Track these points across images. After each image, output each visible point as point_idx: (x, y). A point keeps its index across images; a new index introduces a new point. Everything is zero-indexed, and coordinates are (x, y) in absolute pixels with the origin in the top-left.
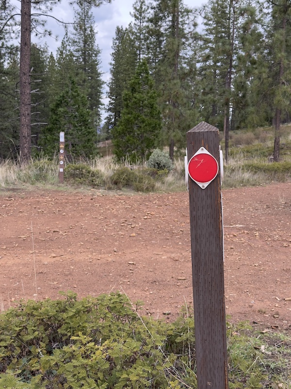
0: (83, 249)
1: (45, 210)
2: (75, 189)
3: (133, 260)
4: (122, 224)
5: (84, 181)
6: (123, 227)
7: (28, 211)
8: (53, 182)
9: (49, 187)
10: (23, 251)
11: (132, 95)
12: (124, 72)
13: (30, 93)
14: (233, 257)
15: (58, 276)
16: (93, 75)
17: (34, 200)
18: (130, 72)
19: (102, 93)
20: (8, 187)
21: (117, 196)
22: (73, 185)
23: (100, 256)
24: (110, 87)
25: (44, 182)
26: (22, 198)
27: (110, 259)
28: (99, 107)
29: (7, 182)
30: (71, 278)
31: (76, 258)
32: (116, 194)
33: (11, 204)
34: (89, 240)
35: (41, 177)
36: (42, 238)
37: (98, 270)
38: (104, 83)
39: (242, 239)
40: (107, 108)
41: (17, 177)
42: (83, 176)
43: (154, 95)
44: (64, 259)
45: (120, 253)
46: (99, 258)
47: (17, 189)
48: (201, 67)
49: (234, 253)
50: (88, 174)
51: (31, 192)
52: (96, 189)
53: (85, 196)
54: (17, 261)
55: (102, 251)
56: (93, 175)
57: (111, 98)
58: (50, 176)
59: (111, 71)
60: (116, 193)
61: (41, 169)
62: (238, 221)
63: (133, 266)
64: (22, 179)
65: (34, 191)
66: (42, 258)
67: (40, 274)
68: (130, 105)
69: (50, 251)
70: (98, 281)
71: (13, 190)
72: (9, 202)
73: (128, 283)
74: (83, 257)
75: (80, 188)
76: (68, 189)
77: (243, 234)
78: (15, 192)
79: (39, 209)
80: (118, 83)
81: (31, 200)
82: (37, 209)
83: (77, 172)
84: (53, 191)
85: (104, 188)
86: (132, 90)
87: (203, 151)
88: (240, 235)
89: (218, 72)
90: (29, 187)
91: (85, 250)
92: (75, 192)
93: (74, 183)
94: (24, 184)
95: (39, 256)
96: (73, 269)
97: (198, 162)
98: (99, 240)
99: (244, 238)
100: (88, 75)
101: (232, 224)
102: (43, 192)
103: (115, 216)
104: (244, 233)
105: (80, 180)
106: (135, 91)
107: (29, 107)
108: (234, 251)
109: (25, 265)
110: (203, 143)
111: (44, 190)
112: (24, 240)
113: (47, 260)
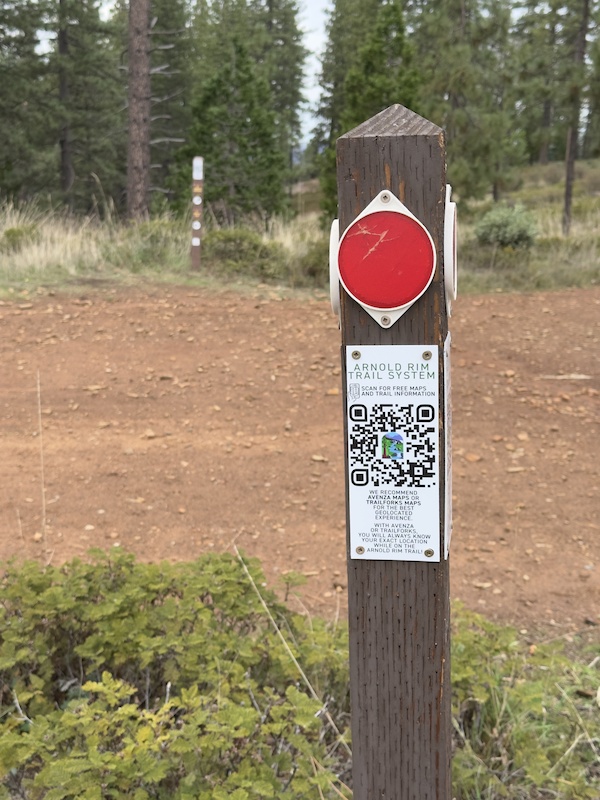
0: (216, 422)
1: (152, 330)
2: (225, 283)
3: (324, 451)
4: (314, 367)
5: (245, 266)
6: (314, 373)
7: (115, 331)
8: (178, 266)
9: (168, 277)
10: (86, 421)
11: (367, 78)
12: (354, 30)
13: (149, 75)
14: (554, 451)
15: (151, 484)
16: (287, 36)
17: (134, 305)
18: (365, 30)
19: (305, 75)
20: (82, 276)
21: (313, 302)
22: (220, 276)
23: (252, 439)
24: (323, 62)
25: (159, 267)
26: (110, 301)
27: (272, 448)
28: (298, 107)
29: (81, 266)
30: (177, 491)
31: (199, 443)
32: (310, 298)
33: (84, 312)
34: (233, 401)
35: (153, 256)
36: (133, 391)
37: (241, 472)
38: (308, 53)
39: (582, 408)
40: (316, 109)
41: (103, 255)
42: (243, 255)
43: (413, 80)
44: (171, 443)
45: (297, 434)
46: (249, 444)
47: (101, 281)
48: (523, 18)
49: (560, 443)
50: (253, 252)
51: (129, 288)
52: (270, 284)
53: (243, 299)
54: (70, 443)
55: (259, 427)
56: (265, 253)
57: (324, 87)
58: (171, 254)
59: (327, 27)
60: (313, 294)
61: (154, 239)
62: (575, 366)
63: (323, 465)
64: (113, 260)
65: (136, 287)
66: (123, 438)
67: (111, 478)
68: (360, 100)
69: (145, 422)
70: (236, 499)
71: (93, 282)
72: (81, 309)
73: (303, 508)
74: (215, 440)
75: (235, 281)
76: (208, 282)
77: (585, 397)
78: (97, 287)
79: (140, 325)
80: (339, 54)
81: (128, 305)
82: (135, 326)
83: (231, 246)
84: (177, 287)
85: (286, 283)
86: (367, 67)
87: (386, 203)
88: (578, 400)
89: (559, 28)
90: (127, 277)
91: (221, 425)
92: (222, 290)
93: (222, 271)
94: (117, 270)
95: (118, 434)
96: (186, 469)
97: (370, 240)
98: (257, 402)
99: (586, 406)
100: (276, 35)
101: (561, 372)
102: (155, 289)
103: (302, 347)
104: (587, 393)
105: (234, 263)
106: (373, 71)
107: (146, 104)
108: (559, 437)
109: (83, 454)
110: (388, 177)
111: (158, 285)
112: (94, 395)
113: (133, 444)
